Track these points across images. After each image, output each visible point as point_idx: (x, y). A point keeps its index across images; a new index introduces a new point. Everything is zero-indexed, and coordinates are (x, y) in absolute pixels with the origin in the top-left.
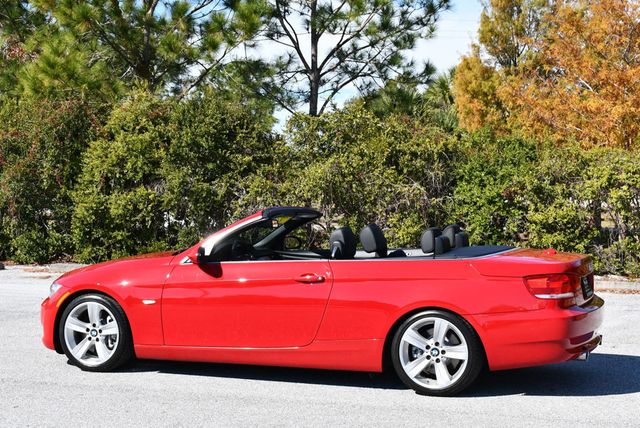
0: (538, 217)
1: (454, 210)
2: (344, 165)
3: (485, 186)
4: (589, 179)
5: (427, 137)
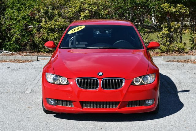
0: (47, 26)
1: (5, 22)
3: (20, 11)
4: (70, 7)
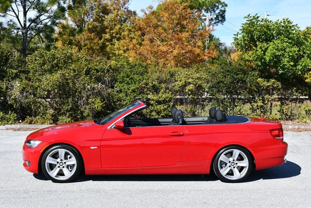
2: (67, 75)
3: (129, 84)
5: (101, 62)
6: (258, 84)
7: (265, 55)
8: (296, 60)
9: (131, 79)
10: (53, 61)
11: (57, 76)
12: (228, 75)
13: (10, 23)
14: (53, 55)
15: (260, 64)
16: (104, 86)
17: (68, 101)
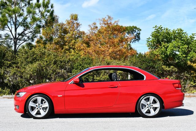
2: (42, 64)
5: (63, 57)
6: (163, 69)
7: (167, 51)
8: (186, 53)
9: (83, 66)
10: (33, 55)
11: (36, 65)
12: (143, 63)
13: (6, 35)
14: (34, 52)
15: (163, 56)
16: (65, 71)
17: (43, 81)
